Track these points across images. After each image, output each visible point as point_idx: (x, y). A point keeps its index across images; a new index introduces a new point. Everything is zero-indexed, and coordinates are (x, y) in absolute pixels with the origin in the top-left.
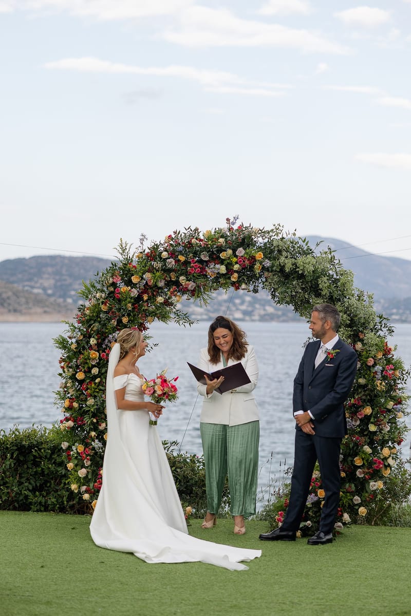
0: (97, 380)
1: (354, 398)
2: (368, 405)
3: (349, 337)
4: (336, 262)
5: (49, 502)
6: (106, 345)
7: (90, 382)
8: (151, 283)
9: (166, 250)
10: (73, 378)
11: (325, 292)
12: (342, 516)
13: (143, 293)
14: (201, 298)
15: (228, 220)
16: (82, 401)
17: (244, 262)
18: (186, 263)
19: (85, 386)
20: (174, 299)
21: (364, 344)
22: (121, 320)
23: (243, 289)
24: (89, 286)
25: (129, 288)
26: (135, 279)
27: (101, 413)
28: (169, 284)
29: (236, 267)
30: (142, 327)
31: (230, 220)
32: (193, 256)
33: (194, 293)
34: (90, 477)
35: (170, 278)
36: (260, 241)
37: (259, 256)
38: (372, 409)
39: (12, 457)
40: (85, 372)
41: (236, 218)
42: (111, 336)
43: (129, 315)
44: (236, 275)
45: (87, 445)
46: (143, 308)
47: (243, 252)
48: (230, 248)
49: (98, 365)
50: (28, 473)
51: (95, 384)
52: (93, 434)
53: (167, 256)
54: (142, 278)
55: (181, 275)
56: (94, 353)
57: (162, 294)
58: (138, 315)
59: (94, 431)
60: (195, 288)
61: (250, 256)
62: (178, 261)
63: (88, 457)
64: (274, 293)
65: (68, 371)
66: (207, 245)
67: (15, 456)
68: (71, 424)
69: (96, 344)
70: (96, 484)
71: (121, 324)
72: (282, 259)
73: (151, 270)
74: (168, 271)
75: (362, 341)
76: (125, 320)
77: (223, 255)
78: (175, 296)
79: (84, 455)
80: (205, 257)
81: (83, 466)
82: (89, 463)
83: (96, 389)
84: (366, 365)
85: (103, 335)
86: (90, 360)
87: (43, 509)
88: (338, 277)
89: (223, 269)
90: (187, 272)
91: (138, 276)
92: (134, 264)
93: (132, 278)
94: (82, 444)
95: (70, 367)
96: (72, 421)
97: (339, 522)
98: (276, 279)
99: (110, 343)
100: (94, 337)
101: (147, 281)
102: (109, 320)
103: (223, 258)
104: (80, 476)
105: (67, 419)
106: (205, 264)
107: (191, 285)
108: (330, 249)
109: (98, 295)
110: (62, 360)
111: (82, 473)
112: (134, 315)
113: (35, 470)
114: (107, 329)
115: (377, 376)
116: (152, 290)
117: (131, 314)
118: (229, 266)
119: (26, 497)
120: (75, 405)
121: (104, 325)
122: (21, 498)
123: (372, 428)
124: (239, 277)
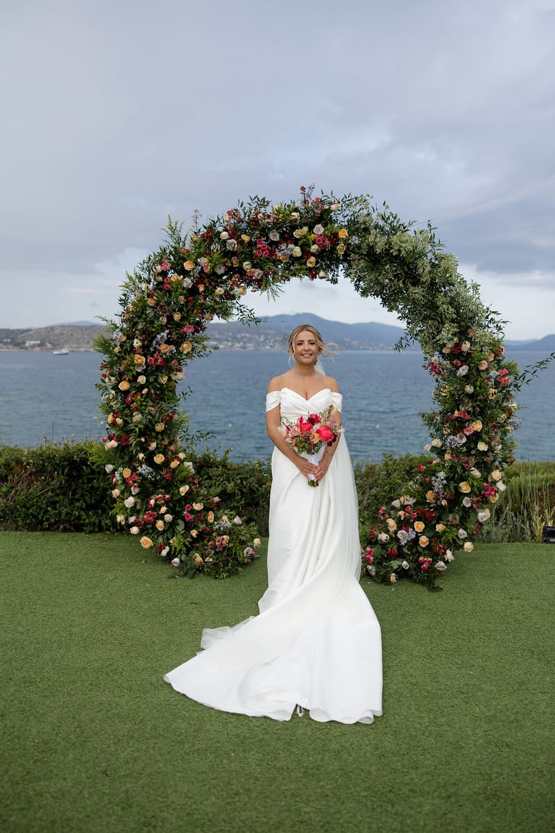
0: (145, 391)
1: (459, 410)
2: (478, 419)
3: (454, 334)
4: (437, 241)
5: (103, 524)
6: (155, 348)
7: (136, 394)
8: (207, 270)
9: (225, 230)
10: (115, 388)
11: (426, 278)
12: (445, 553)
13: (198, 283)
14: (269, 290)
15: (303, 189)
16: (127, 416)
17: (324, 242)
18: (250, 244)
19: (130, 399)
20: (237, 290)
21: (473, 343)
22: (172, 317)
23: (321, 278)
24: (134, 277)
25: (182, 277)
26: (188, 266)
27: (150, 431)
28: (230, 270)
29: (314, 248)
30: (199, 326)
31: (305, 189)
32: (260, 234)
33: (261, 284)
34: (138, 507)
35: (232, 264)
36: (341, 219)
37: (343, 234)
38: (482, 423)
39: (63, 474)
40: (129, 381)
41: (312, 188)
42: (159, 337)
43: (181, 310)
44: (313, 259)
45: (134, 470)
46: (199, 302)
47: (322, 230)
48: (305, 224)
49: (145, 373)
50: (83, 489)
51: (142, 395)
52: (141, 456)
53: (227, 237)
54: (197, 264)
55: (245, 260)
56: (139, 358)
57: (223, 285)
58: (193, 311)
59: (143, 453)
60: (262, 277)
61: (332, 234)
62: (241, 243)
63: (136, 484)
64: (358, 283)
65: (110, 380)
66: (278, 220)
67: (66, 472)
68: (114, 443)
69: (141, 347)
70: (145, 517)
71: (172, 322)
72: (371, 238)
73: (208, 253)
74: (227, 254)
75: (470, 339)
76: (177, 317)
77: (297, 234)
78: (238, 286)
79: (131, 482)
80: (275, 236)
81: (131, 494)
82: (137, 490)
83: (144, 401)
84: (478, 370)
85: (149, 336)
86: (134, 366)
87: (96, 530)
88: (437, 262)
89: (297, 251)
90: (252, 255)
91: (191, 262)
92: (187, 247)
93: (185, 264)
94: (129, 468)
95: (113, 376)
96: (115, 440)
97: (440, 560)
98: (362, 265)
99: (160, 345)
100: (137, 338)
101: (202, 267)
102: (157, 317)
103: (298, 237)
104: (127, 506)
105: (111, 438)
106: (274, 246)
107: (258, 273)
108: (429, 225)
109: (144, 286)
110: (103, 367)
111: (130, 502)
112: (188, 311)
113: (90, 485)
114: (154, 327)
115: (490, 383)
116: (211, 279)
117: (184, 309)
118: (305, 247)
119: (79, 518)
120: (119, 421)
121: (152, 322)
122: (72, 518)
123: (482, 447)
124: (317, 263)
